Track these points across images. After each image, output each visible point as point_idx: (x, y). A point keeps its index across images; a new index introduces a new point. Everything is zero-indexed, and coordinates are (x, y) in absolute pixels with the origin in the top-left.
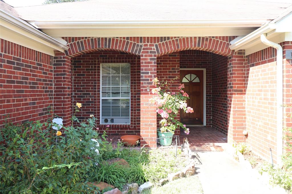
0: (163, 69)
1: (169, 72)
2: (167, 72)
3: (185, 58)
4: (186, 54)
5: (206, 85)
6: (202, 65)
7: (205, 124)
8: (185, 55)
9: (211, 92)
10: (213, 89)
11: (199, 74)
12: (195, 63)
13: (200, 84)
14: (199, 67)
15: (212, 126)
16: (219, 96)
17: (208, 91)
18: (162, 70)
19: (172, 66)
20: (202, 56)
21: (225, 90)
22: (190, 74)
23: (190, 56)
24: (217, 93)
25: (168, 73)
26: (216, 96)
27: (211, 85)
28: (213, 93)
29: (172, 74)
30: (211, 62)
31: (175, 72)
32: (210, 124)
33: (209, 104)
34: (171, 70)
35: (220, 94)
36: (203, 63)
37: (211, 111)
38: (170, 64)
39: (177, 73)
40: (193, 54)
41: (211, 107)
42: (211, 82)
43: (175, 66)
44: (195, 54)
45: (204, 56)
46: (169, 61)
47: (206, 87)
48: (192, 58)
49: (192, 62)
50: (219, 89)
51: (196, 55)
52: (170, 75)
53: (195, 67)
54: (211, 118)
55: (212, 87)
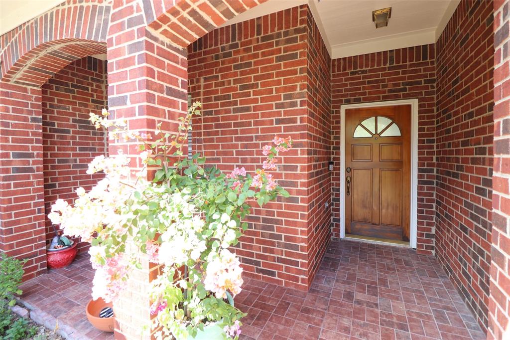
0: (262, 100)
1: (278, 106)
2: (271, 107)
3: (359, 78)
4: (361, 67)
5: (419, 141)
6: (405, 90)
7: (413, 243)
8: (358, 69)
9: (435, 161)
10: (438, 153)
11: (400, 116)
12: (385, 86)
13: (402, 141)
14: (397, 97)
15: (433, 252)
16: (456, 175)
17: (425, 159)
18: (260, 104)
19: (285, 89)
20: (405, 66)
21: (482, 156)
22: (374, 118)
23: (370, 71)
24: (451, 167)
25: (274, 110)
26: (449, 174)
27: (433, 141)
28: (439, 165)
29: (286, 113)
30: (433, 81)
31: (294, 104)
32: (427, 247)
33: (426, 194)
34: (282, 101)
35: (459, 168)
36: (408, 84)
37: (432, 213)
38: (280, 84)
39: (299, 107)
40: (379, 65)
41: (432, 201)
42: (432, 135)
43: (294, 88)
44: (385, 64)
45: (411, 66)
46: (278, 75)
47: (419, 148)
48: (378, 76)
49: (378, 87)
50: (458, 152)
51: (388, 65)
52: (279, 114)
53: (386, 98)
54: (433, 232)
55: (437, 147)
